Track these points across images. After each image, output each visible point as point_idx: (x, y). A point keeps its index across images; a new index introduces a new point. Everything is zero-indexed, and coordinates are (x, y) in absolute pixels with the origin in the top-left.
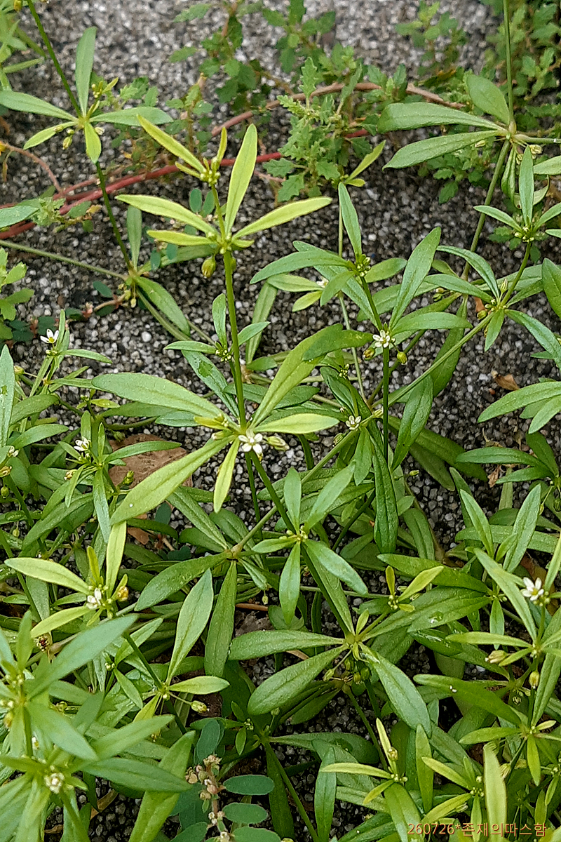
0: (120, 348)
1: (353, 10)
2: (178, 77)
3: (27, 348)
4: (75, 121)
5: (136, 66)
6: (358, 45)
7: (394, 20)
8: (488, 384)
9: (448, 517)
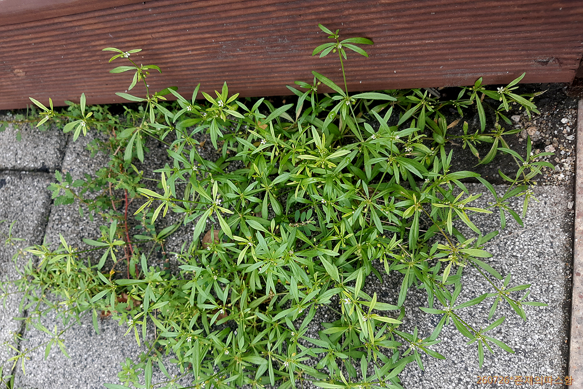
0: (176, 246)
1: (81, 170)
2: (94, 222)
3: (172, 271)
4: (111, 247)
5: (89, 234)
6: (92, 170)
7: (86, 158)
8: (202, 149)
9: (236, 165)
